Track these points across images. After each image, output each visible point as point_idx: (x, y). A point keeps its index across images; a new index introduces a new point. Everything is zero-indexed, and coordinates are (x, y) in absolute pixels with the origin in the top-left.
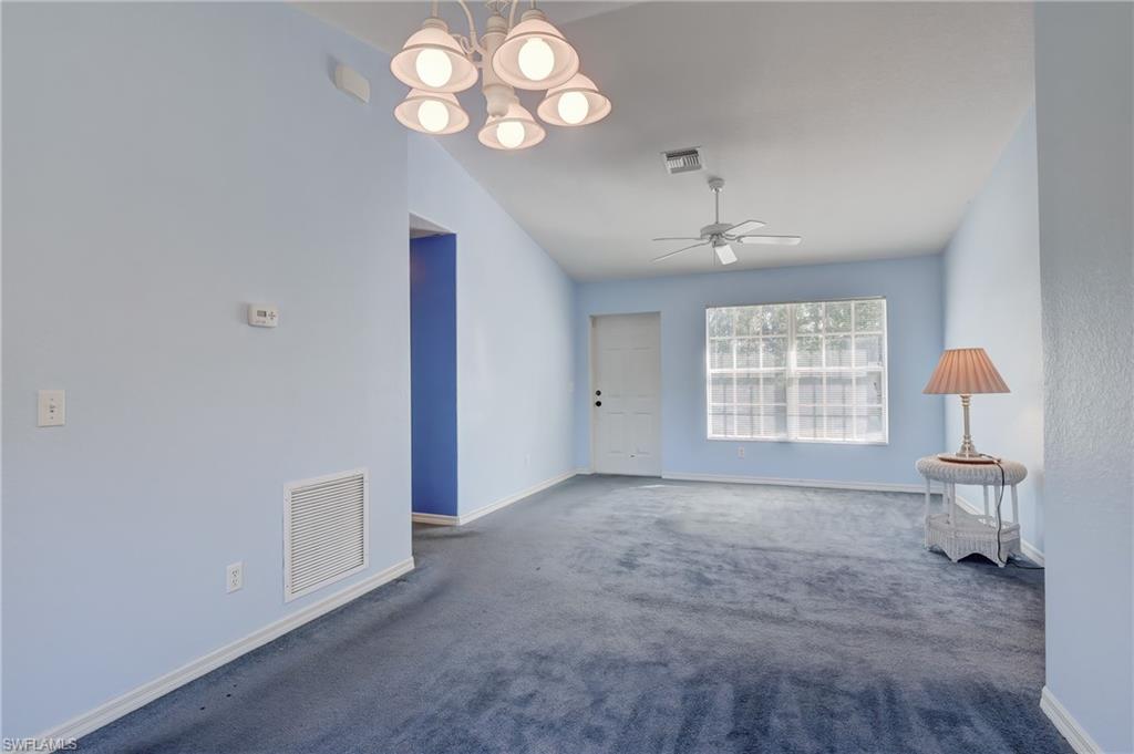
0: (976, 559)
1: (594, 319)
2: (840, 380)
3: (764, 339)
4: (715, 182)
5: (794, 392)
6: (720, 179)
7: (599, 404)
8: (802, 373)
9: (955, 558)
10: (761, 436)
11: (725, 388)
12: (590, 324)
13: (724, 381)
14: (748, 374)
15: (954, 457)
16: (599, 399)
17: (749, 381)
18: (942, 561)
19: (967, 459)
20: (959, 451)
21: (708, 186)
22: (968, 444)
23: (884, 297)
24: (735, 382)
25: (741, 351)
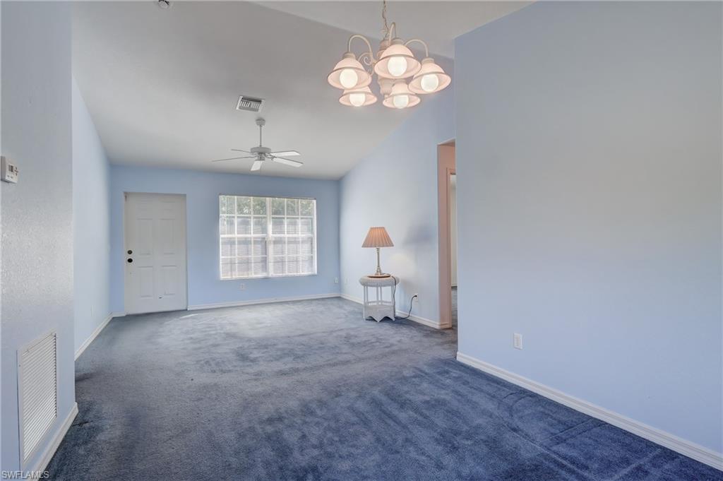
0: (386, 319)
1: (127, 195)
2: (294, 241)
3: (255, 218)
4: (261, 121)
5: (271, 248)
6: (264, 120)
7: (130, 261)
8: (275, 238)
9: (378, 320)
10: (253, 276)
11: (231, 247)
12: (124, 198)
13: (231, 242)
14: (246, 238)
15: (374, 275)
16: (130, 256)
17: (246, 242)
18: (373, 323)
19: (380, 276)
20: (376, 272)
21: (255, 123)
22: (379, 270)
23: (315, 199)
24: (236, 243)
25: (240, 224)
